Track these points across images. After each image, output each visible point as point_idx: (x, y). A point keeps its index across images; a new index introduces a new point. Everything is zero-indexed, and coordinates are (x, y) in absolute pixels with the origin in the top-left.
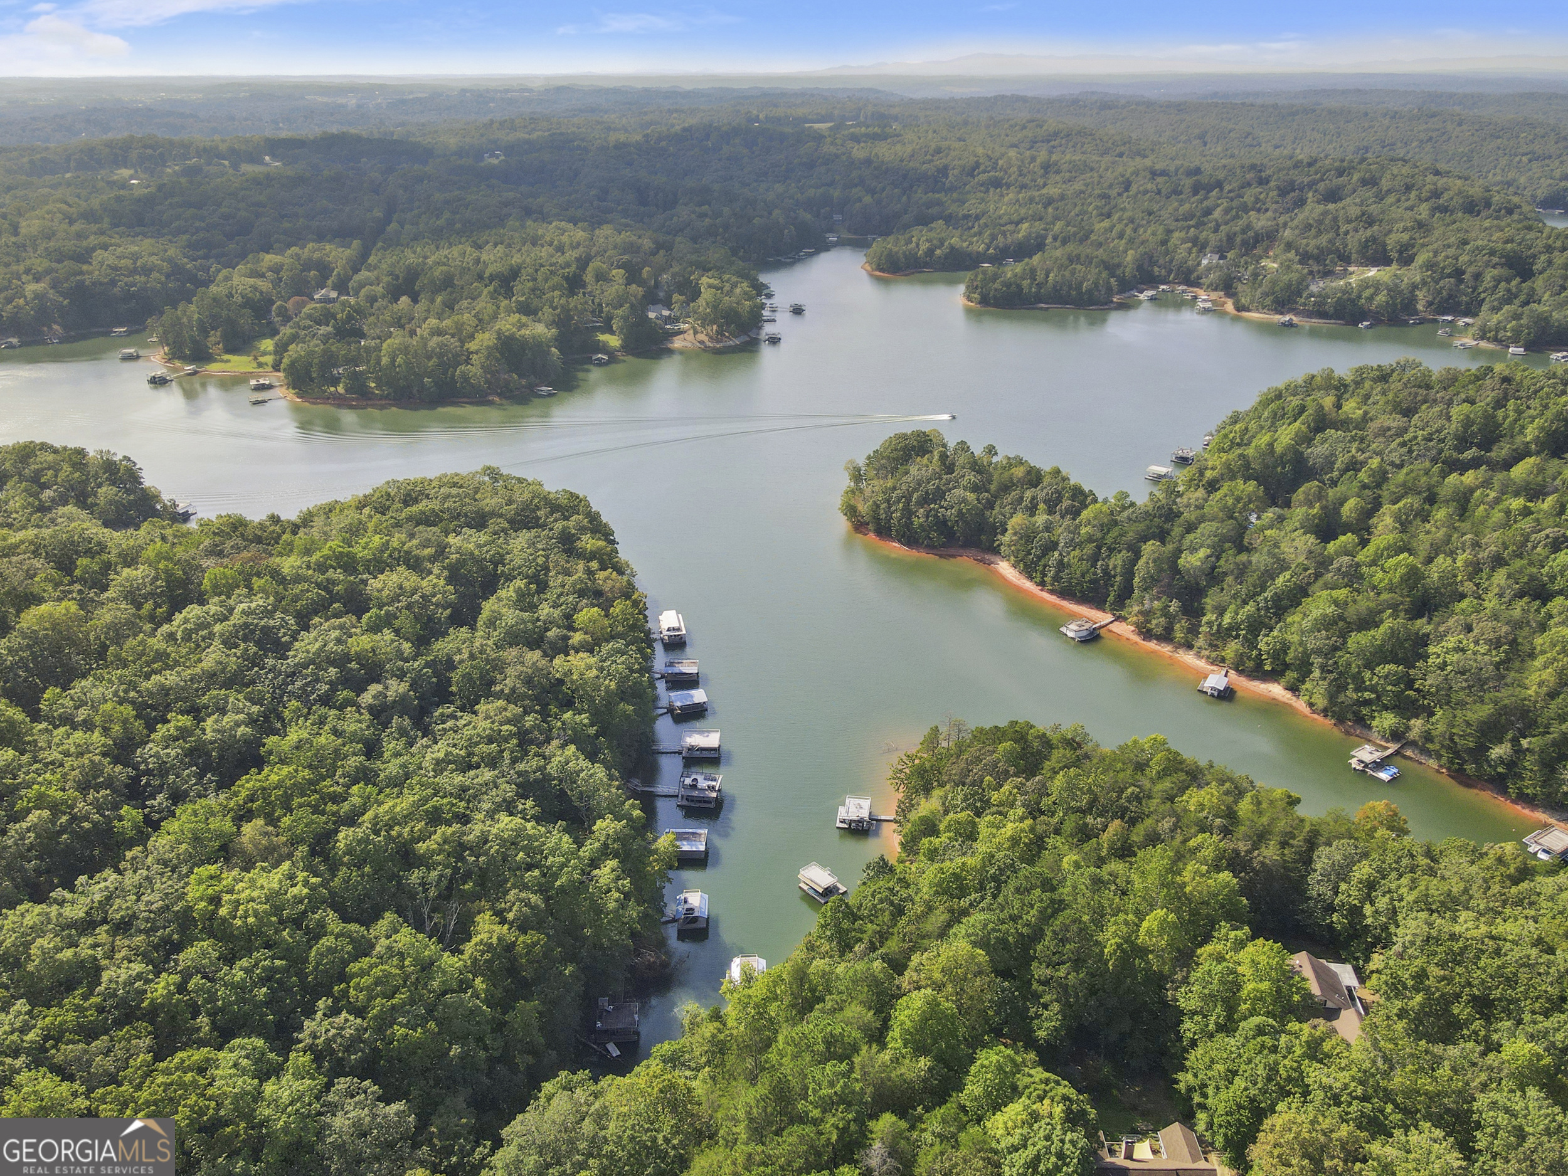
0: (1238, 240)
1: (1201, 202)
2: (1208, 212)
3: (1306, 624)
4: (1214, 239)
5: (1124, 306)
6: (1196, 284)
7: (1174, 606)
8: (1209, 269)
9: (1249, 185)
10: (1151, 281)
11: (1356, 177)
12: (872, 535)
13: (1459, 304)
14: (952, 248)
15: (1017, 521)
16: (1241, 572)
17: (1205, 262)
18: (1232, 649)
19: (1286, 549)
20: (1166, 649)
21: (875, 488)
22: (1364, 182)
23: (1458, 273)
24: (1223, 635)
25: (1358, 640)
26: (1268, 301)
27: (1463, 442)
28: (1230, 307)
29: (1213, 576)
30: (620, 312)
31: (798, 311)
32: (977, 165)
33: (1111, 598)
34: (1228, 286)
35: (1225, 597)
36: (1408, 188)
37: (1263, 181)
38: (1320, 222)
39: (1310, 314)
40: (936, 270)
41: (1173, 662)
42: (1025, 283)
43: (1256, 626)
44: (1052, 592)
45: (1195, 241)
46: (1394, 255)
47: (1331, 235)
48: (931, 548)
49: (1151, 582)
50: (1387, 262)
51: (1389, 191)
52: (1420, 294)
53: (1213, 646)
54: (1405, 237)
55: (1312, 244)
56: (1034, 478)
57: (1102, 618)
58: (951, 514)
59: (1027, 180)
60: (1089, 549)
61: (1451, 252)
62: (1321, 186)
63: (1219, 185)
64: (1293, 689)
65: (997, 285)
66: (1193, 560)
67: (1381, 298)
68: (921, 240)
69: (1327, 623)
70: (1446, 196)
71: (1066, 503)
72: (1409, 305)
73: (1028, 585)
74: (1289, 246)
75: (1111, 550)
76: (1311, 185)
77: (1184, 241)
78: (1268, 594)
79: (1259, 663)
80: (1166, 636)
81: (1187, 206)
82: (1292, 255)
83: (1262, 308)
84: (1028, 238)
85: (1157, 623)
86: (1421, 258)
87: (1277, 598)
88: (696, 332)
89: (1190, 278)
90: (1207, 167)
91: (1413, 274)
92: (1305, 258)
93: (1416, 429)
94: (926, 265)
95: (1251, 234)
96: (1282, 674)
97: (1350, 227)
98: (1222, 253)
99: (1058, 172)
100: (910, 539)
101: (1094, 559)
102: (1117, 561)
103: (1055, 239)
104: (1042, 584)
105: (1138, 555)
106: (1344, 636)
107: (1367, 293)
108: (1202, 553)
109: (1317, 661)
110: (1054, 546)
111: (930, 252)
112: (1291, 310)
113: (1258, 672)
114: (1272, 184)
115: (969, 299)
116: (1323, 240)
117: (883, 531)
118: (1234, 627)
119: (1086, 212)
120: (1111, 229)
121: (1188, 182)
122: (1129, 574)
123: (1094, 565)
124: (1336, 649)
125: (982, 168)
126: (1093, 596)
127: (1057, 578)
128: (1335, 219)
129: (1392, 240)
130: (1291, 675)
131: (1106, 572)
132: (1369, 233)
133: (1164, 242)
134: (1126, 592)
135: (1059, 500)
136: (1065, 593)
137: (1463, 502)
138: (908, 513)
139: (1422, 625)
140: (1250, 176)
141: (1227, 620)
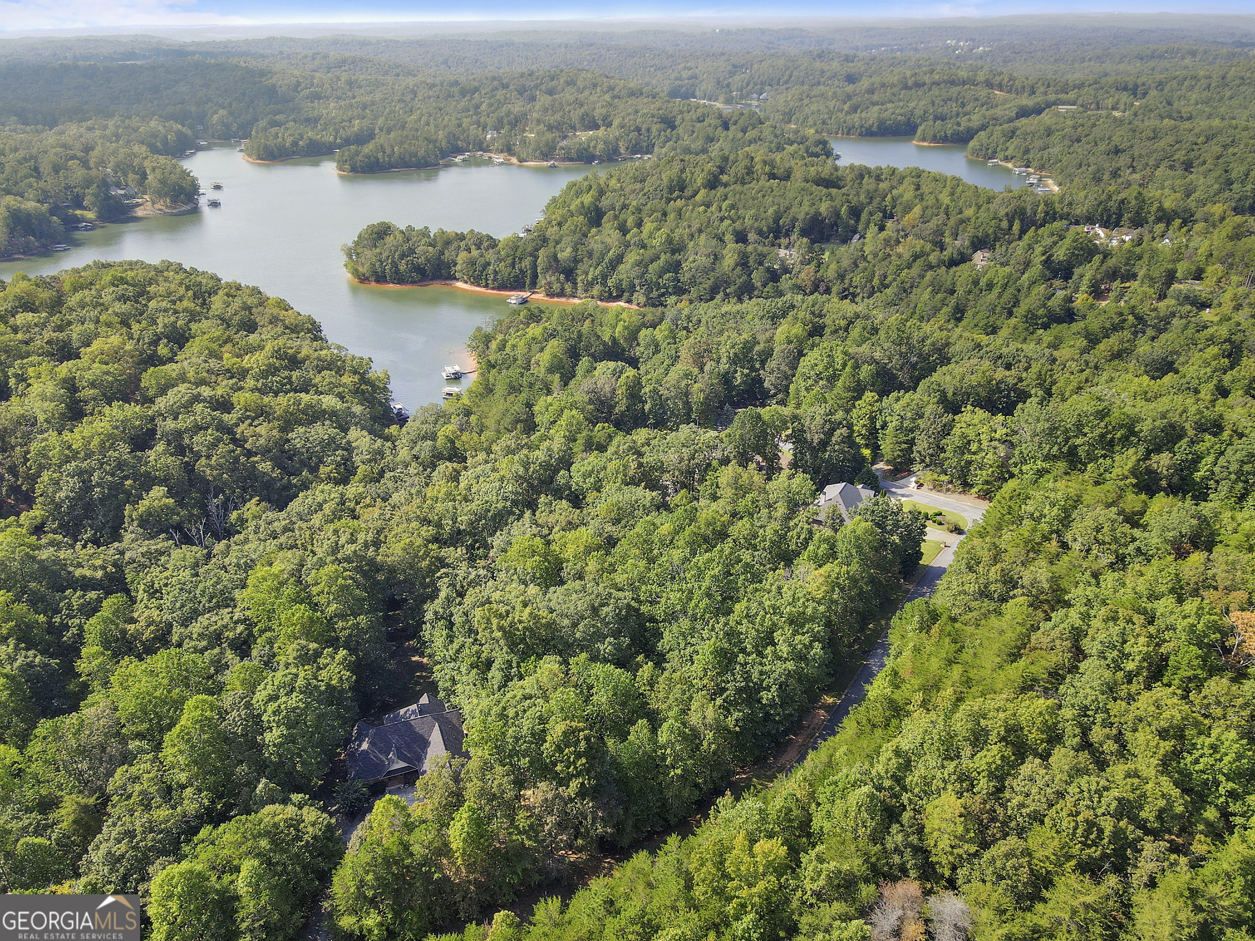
0: (505, 121)
1: (470, 101)
2: (477, 107)
3: (629, 266)
4: (490, 121)
5: (447, 166)
6: (486, 150)
7: (562, 277)
8: (493, 139)
9: (497, 89)
10: (458, 151)
11: (562, 81)
12: (373, 284)
13: (641, 147)
14: (311, 140)
15: (462, 256)
16: (590, 255)
17: (489, 136)
18: (596, 290)
19: (608, 240)
20: (563, 300)
21: (369, 255)
22: (568, 83)
23: (638, 130)
24: (590, 285)
25: (653, 267)
26: (537, 154)
27: (671, 190)
28: (514, 160)
29: (576, 261)
30: (90, 191)
31: (218, 187)
32: (298, 84)
33: (528, 283)
34: (508, 149)
35: (585, 267)
36: (595, 86)
37: (505, 86)
38: (553, 106)
39: (564, 160)
40: (302, 156)
41: (569, 304)
42: (380, 155)
43: (605, 277)
44: (493, 289)
45: (478, 123)
46: (600, 122)
47: (561, 113)
48: (413, 283)
49: (546, 270)
50: (596, 127)
51: (584, 89)
52: (621, 144)
53: (586, 291)
54: (604, 111)
55: (552, 119)
56: (461, 237)
57: (525, 294)
58: (422, 260)
59: (339, 93)
60: (509, 260)
61: (631, 117)
62: (543, 87)
63: (476, 89)
64: (629, 301)
65: (360, 158)
66: (565, 254)
67: (601, 146)
68: (286, 136)
69: (638, 264)
70: (617, 90)
71: (485, 244)
72: (616, 151)
73: (478, 289)
74: (539, 122)
75: (521, 259)
76: (537, 87)
77: (471, 124)
78: (607, 260)
79: (611, 294)
80: (562, 294)
81: (462, 104)
82: (541, 126)
83: (536, 159)
84: (361, 130)
85: (556, 287)
86: (616, 123)
87: (611, 262)
88: (153, 203)
89: (482, 146)
90: (463, 79)
91: (614, 132)
92: (550, 128)
93: (648, 186)
94: (294, 153)
95: (512, 116)
96: (621, 296)
97: (571, 107)
98: (497, 129)
99: (360, 87)
100: (399, 279)
101: (513, 265)
102: (526, 263)
103: (381, 130)
104: (486, 286)
105: (537, 258)
106: (646, 266)
107: (592, 144)
108: (569, 250)
109: (637, 282)
110: (489, 264)
111: (295, 144)
112: (552, 159)
113: (611, 298)
114: (511, 88)
115: (340, 169)
116: (558, 116)
117: (380, 279)
118: (595, 279)
119: (394, 112)
120: (420, 120)
121: (456, 89)
122: (534, 266)
123: (514, 268)
124: (643, 274)
125: (303, 85)
126: (517, 284)
127: (495, 280)
128: (561, 104)
129: (598, 113)
130: (626, 294)
131: (521, 270)
132: (583, 110)
133: (460, 125)
134: (535, 276)
135: (481, 243)
136: (502, 287)
137: (680, 213)
138: (395, 265)
139: (677, 257)
140: (496, 83)
141: (590, 277)
